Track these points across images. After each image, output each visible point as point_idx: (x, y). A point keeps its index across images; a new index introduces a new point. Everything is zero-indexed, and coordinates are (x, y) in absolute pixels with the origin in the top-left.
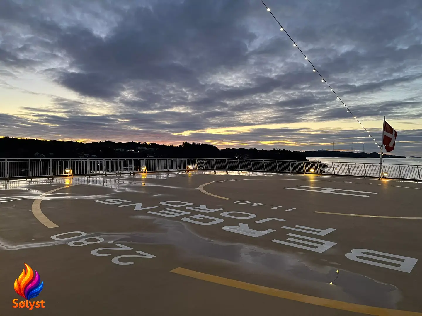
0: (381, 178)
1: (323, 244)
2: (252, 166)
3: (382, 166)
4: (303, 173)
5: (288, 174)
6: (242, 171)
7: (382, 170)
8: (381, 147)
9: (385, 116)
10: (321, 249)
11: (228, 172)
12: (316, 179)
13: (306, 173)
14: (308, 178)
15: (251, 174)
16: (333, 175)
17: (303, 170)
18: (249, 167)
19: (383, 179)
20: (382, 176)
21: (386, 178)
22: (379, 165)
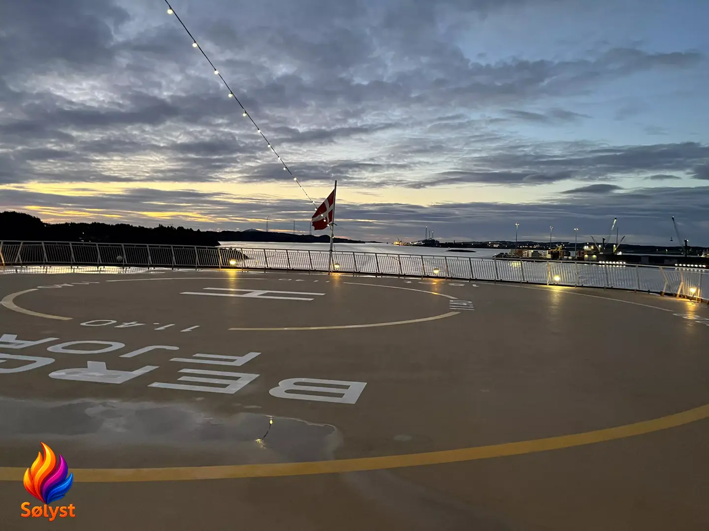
0: (331, 271)
1: (236, 378)
2: (125, 256)
3: (333, 255)
4: (218, 267)
5: (193, 270)
6: (104, 265)
7: (333, 260)
8: (332, 227)
9: (336, 181)
10: (233, 388)
11: (76, 267)
12: (239, 276)
13: (222, 268)
14: (227, 276)
15: (123, 271)
16: (265, 269)
17: (218, 262)
18: (119, 258)
19: (333, 274)
20: (332, 269)
21: (337, 272)
22: (329, 253)
